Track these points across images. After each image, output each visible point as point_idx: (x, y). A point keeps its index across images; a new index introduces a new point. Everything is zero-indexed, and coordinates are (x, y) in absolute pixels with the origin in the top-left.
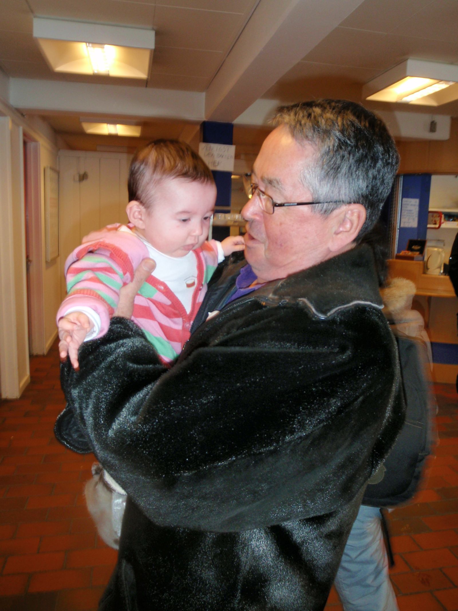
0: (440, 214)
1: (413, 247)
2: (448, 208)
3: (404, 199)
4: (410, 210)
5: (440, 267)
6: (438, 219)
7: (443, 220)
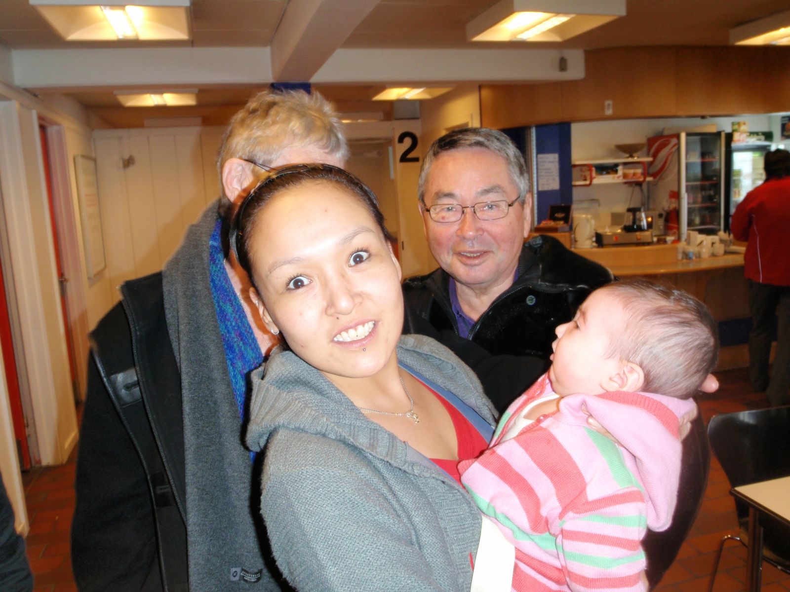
0: (589, 167)
1: (556, 215)
2: (599, 159)
3: (540, 156)
4: (548, 169)
5: (591, 238)
6: (587, 173)
7: (594, 174)
